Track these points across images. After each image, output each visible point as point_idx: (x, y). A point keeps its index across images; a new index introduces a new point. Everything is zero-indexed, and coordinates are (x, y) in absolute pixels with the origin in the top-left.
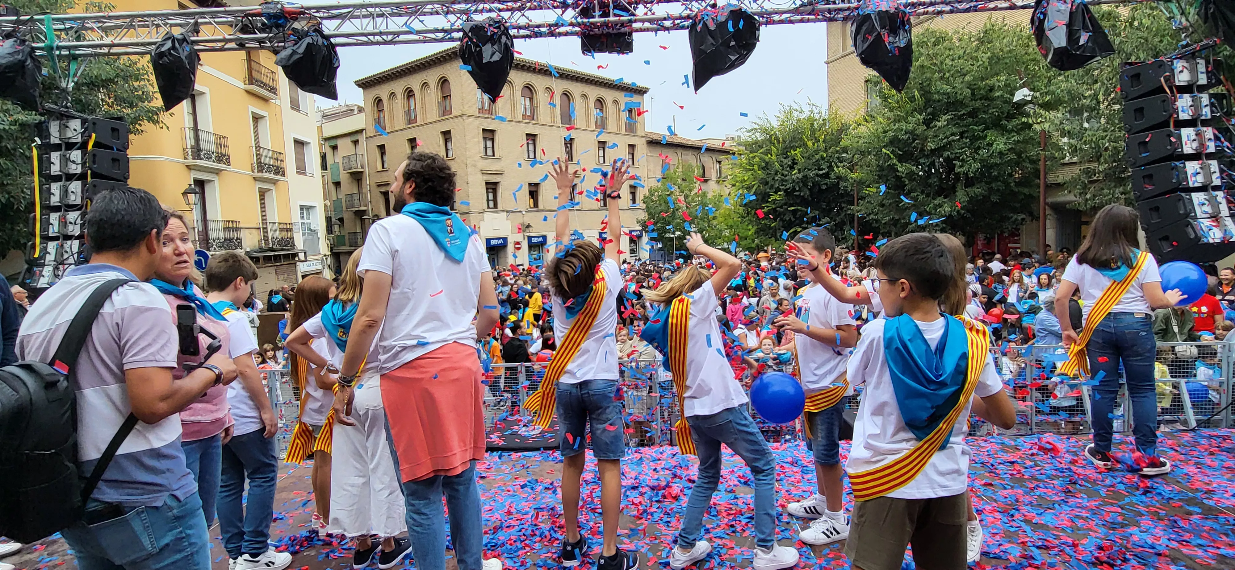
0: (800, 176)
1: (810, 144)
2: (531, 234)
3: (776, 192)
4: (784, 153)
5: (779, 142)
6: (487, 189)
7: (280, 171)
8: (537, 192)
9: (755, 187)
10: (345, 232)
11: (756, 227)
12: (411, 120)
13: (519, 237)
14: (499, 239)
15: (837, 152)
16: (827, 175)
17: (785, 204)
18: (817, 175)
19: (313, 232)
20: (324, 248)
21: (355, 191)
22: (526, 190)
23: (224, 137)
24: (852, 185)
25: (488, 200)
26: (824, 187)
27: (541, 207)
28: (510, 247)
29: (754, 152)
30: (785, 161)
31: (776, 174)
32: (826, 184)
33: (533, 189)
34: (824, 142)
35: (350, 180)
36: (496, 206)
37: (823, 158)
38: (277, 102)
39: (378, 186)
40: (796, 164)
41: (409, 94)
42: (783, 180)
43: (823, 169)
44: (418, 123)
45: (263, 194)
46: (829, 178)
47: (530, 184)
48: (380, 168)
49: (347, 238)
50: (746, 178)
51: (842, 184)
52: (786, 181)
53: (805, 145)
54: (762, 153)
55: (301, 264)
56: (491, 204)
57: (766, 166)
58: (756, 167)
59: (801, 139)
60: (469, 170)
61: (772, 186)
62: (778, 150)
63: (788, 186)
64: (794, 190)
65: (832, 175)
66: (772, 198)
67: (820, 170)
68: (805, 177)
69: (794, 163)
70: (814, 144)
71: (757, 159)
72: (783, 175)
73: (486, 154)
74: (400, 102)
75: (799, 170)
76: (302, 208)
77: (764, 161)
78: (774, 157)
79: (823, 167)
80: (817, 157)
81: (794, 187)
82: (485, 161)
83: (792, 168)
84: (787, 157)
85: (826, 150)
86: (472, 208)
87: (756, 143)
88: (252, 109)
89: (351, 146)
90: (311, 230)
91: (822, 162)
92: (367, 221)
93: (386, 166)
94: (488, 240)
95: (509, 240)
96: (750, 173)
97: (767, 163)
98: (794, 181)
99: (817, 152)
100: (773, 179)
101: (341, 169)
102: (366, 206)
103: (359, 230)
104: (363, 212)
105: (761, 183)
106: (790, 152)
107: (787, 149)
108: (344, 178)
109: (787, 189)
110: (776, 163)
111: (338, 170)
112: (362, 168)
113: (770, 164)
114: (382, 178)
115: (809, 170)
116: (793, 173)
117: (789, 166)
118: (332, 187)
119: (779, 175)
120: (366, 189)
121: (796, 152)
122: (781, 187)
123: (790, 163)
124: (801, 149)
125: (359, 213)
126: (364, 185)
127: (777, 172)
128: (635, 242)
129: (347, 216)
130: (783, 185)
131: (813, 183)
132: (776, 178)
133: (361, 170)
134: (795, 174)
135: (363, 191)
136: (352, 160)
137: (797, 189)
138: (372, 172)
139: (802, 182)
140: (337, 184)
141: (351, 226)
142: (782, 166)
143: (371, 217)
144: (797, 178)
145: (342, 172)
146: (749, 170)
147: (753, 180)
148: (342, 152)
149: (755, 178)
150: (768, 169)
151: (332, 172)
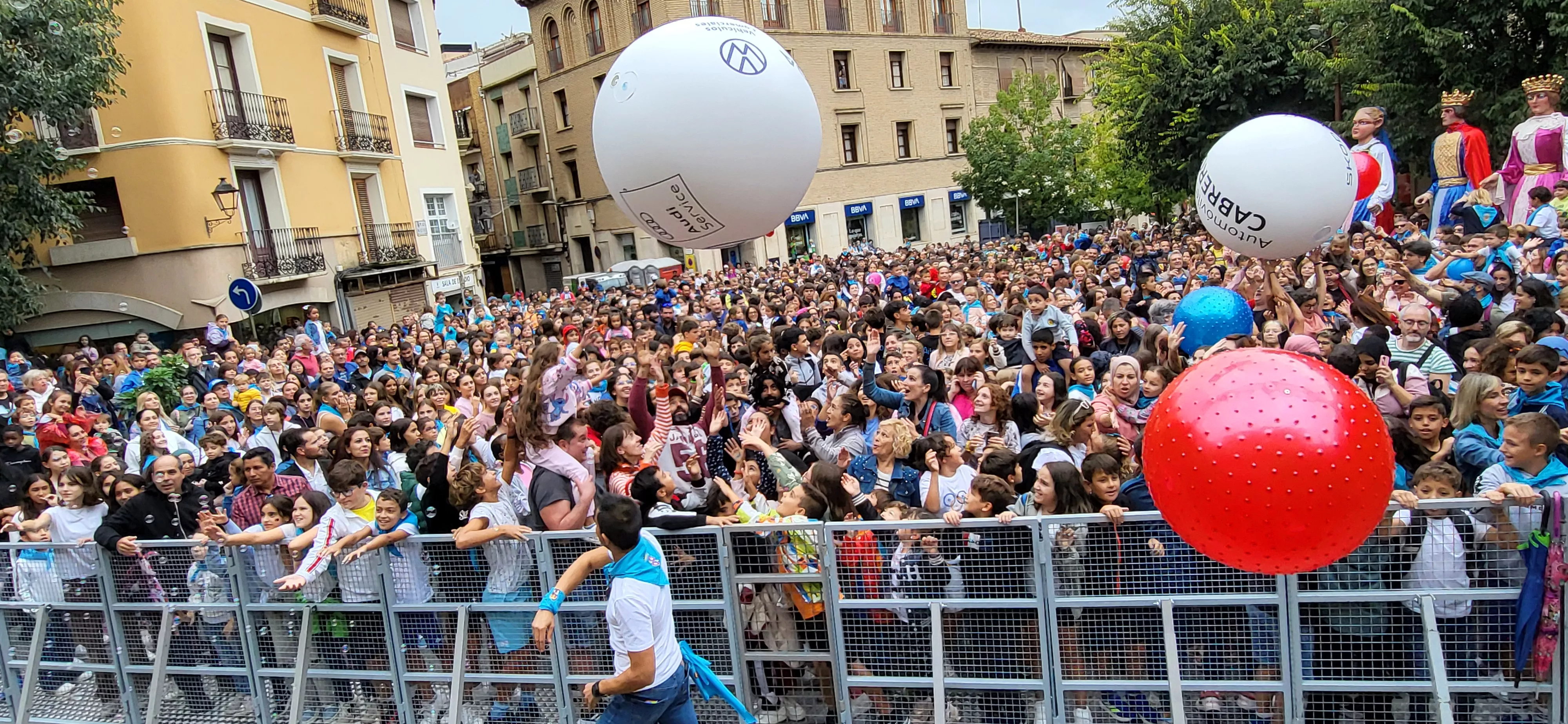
0: (1228, 75)
1: (1246, 14)
3: (1183, 110)
4: (1198, 38)
5: (1186, 17)
7: (384, 145)
9: (1144, 104)
10: (523, 227)
12: (596, 48)
16: (1280, 69)
17: (1202, 128)
18: (1262, 70)
19: (449, 233)
20: (470, 256)
21: (532, 163)
23: (281, 100)
24: (1332, 81)
26: (1275, 91)
29: (1143, 40)
30: (1200, 50)
31: (1183, 76)
32: (1279, 85)
35: (524, 149)
37: (1271, 38)
38: (372, 37)
39: (560, 153)
40: (1221, 53)
41: (592, 8)
42: (1196, 86)
43: (1272, 58)
44: (607, 52)
45: (361, 183)
46: (1285, 74)
48: (561, 126)
49: (526, 235)
51: (1312, 82)
52: (1202, 87)
53: (1238, 17)
54: (1156, 41)
55: (433, 282)
57: (1165, 63)
58: (1145, 68)
61: (1176, 97)
62: (1185, 31)
63: (1204, 98)
64: (1217, 101)
65: (1291, 70)
66: (1176, 119)
67: (1266, 60)
68: (1239, 76)
69: (1217, 51)
70: (1253, 13)
72: (1195, 76)
74: (579, 21)
75: (1227, 66)
76: (429, 198)
77: (1160, 54)
78: (1177, 46)
79: (1273, 53)
80: (1260, 36)
81: (1217, 97)
83: (1213, 62)
84: (1204, 42)
85: (1277, 22)
87: (1144, 23)
88: (328, 52)
89: (520, 96)
90: (446, 230)
91: (1270, 45)
92: (550, 207)
93: (569, 123)
96: (1134, 80)
97: (1166, 59)
98: (1217, 86)
99: (1259, 28)
100: (1179, 86)
101: (510, 134)
102: (547, 185)
103: (541, 221)
104: (544, 195)
105: (1155, 96)
106: (1208, 33)
107: (1202, 28)
108: (515, 145)
109: (1203, 103)
110: (1182, 56)
111: (507, 135)
112: (537, 128)
113: (1170, 59)
114: (565, 142)
115: (1245, 62)
116: (1215, 71)
117: (1207, 59)
118: (502, 161)
119: (1189, 78)
120: (545, 159)
121: (1219, 32)
122: (1192, 99)
123: (1208, 53)
124: (1230, 26)
125: (540, 197)
126: (542, 154)
127: (1184, 72)
128: (959, 210)
129: (524, 202)
130: (1194, 96)
131: (1254, 86)
132: (1183, 84)
133: (537, 132)
134: (1218, 72)
135: (543, 162)
136: (523, 117)
137: (1224, 99)
138: (552, 133)
139: (1232, 85)
140: (508, 156)
141: (531, 216)
142: (1193, 60)
143: (555, 201)
144: (1223, 79)
145: (511, 138)
146: (1130, 74)
147: (1140, 90)
148: (510, 107)
149: (1145, 87)
150: (1168, 68)
151: (499, 139)
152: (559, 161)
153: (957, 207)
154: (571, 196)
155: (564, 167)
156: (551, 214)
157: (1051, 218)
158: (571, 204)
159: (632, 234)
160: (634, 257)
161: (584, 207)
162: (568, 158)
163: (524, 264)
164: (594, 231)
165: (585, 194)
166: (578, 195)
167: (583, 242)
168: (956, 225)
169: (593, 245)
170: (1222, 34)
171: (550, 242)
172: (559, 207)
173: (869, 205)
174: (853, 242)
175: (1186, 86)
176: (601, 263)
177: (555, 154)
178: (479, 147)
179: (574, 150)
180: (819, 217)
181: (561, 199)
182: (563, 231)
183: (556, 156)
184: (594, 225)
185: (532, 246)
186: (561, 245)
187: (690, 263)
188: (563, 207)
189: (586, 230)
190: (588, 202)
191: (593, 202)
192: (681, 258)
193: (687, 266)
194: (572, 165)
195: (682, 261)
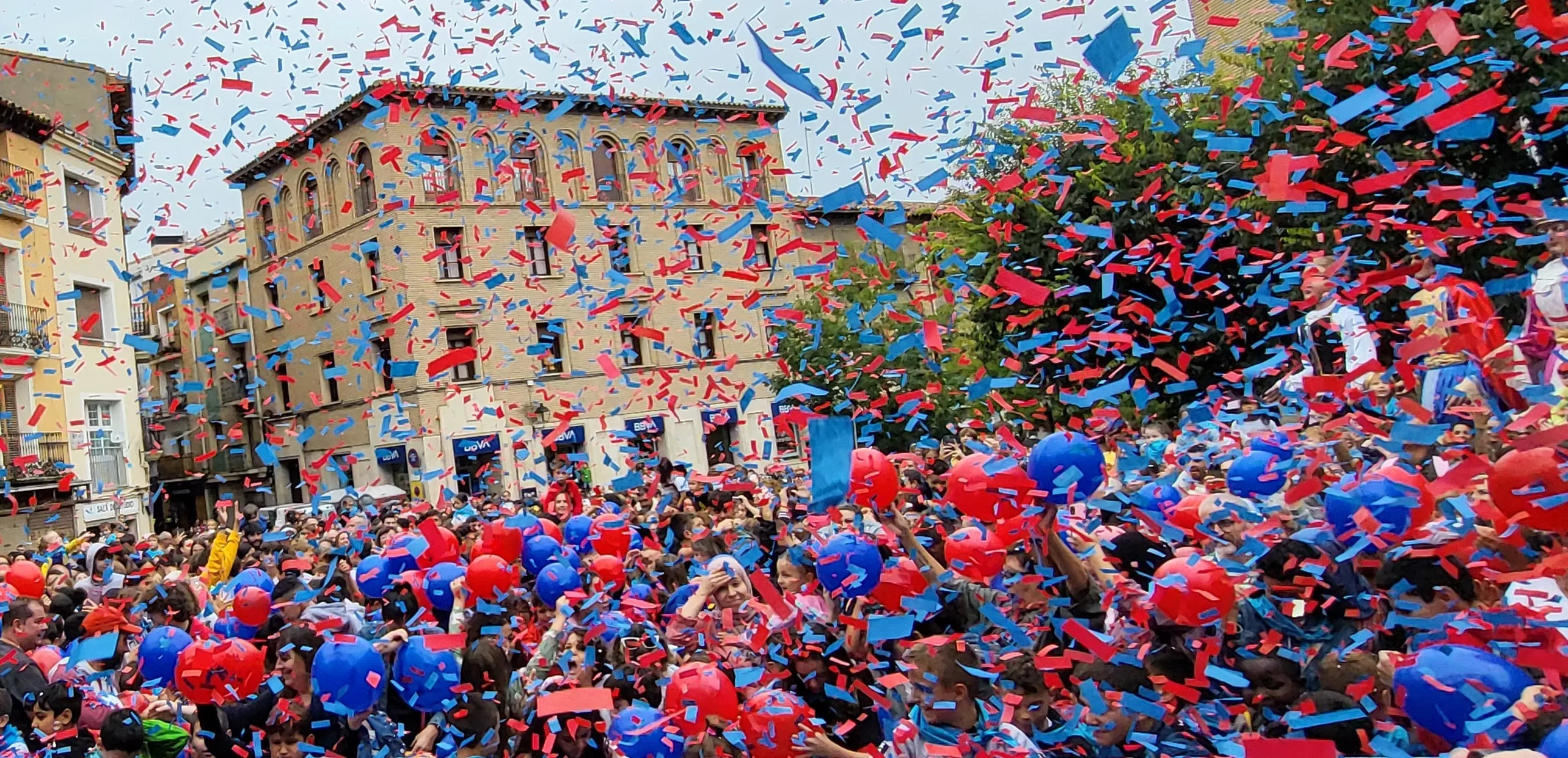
2: (550, 426)
6: (452, 342)
7: (38, 342)
8: (557, 338)
12: (314, 231)
13: (525, 432)
14: (479, 439)
19: (115, 447)
20: (137, 476)
22: (533, 338)
27: (567, 370)
28: (506, 454)
35: (228, 352)
36: (472, 375)
39: (269, 356)
41: (311, 186)
44: (326, 234)
47: (541, 325)
48: (272, 323)
49: (226, 456)
55: (86, 507)
56: (463, 372)
73: (447, 276)
74: (295, 200)
76: (91, 405)
82: (446, 289)
86: (420, 383)
89: (228, 291)
90: (112, 444)
92: (254, 422)
94: (458, 444)
95: (502, 441)
101: (213, 334)
102: (252, 396)
103: (244, 439)
108: (219, 349)
111: (210, 335)
112: (245, 327)
114: (276, 342)
120: (252, 364)
125: (242, 411)
126: (248, 358)
129: (225, 416)
133: (245, 331)
135: (249, 368)
136: (231, 313)
138: (261, 331)
143: (260, 415)
145: (215, 339)
148: (216, 302)
151: (202, 341)
152: (267, 367)
154: (279, 409)
155: (272, 373)
156: (254, 430)
158: (279, 419)
159: (350, 455)
160: (351, 484)
161: (293, 422)
162: (278, 362)
164: (304, 452)
165: (296, 406)
166: (287, 407)
167: (292, 466)
169: (302, 468)
171: (253, 465)
172: (264, 422)
176: (310, 492)
177: (264, 356)
178: (179, 351)
179: (285, 352)
180: (590, 435)
181: (268, 411)
183: (264, 361)
184: (305, 444)
185: (232, 471)
186: (265, 469)
187: (417, 492)
188: (270, 422)
189: (295, 450)
190: (299, 415)
191: (303, 416)
192: (406, 486)
193: (414, 495)
194: (282, 370)
195: (408, 491)
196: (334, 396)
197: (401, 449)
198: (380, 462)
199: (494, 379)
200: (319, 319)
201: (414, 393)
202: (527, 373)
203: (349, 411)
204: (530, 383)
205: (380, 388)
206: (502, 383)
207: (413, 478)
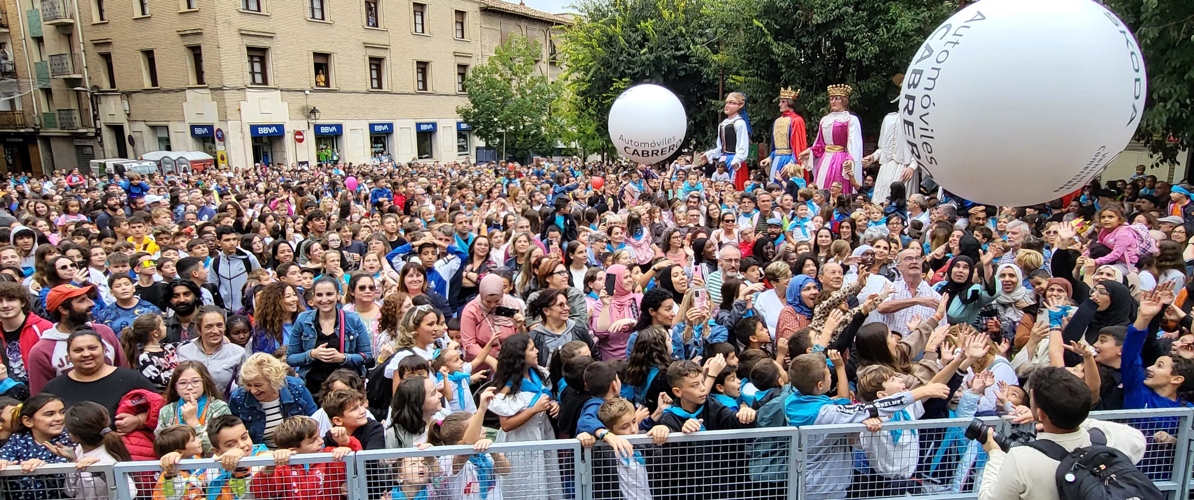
0: (652, 57)
1: (666, 14)
2: (319, 122)
3: (620, 78)
4: (632, 26)
5: (626, 9)
6: (251, 57)
8: (326, 65)
9: (593, 70)
10: (54, 109)
11: (596, 124)
13: (301, 125)
14: (270, 126)
15: (700, 26)
18: (674, 57)
21: (65, 50)
22: (311, 62)
24: (716, 72)
25: (253, 73)
26: (682, 73)
27: (333, 86)
28: (289, 138)
29: (595, 22)
30: (633, 36)
31: (621, 53)
32: (685, 70)
33: (321, 61)
34: (684, 12)
35: (56, 35)
36: (265, 81)
39: (95, 44)
40: (648, 40)
42: (630, 62)
47: (316, 55)
48: (96, 19)
49: (57, 117)
50: (581, 57)
51: (704, 71)
52: (634, 63)
53: (660, 15)
54: (604, 23)
56: (259, 78)
57: (610, 42)
58: (594, 43)
59: (656, 8)
60: (220, 27)
61: (616, 68)
62: (624, 20)
63: (635, 71)
64: (643, 75)
65: (692, 60)
66: (616, 85)
67: (677, 49)
68: (658, 58)
69: (645, 39)
70: (671, 14)
71: (598, 31)
72: (629, 54)
73: (248, 8)
75: (651, 50)
77: (607, 35)
78: (618, 30)
79: (681, 46)
80: (674, 32)
81: (643, 71)
82: (247, 17)
83: (642, 46)
84: (637, 31)
85: (687, 23)
86: (227, 83)
87: (597, 9)
91: (680, 39)
92: (83, 93)
93: (105, 17)
94: (254, 128)
95: (287, 129)
96: (587, 50)
97: (610, 38)
98: (643, 63)
99: (674, 26)
100: (618, 60)
101: (42, 19)
102: (81, 72)
103: (74, 105)
104: (78, 82)
105: (602, 65)
106: (639, 23)
107: (636, 19)
108: (47, 31)
109: (635, 74)
110: (620, 37)
111: (39, 20)
112: (71, 18)
113: (614, 39)
114: (101, 34)
115: (664, 49)
116: (642, 52)
117: (638, 42)
118: (33, 45)
119: (625, 55)
120: (79, 49)
121: (647, 24)
122: (627, 71)
123: (639, 38)
124: (654, 20)
125: (72, 83)
126: (75, 43)
127: (623, 49)
128: (465, 137)
129: (55, 85)
130: (629, 68)
131: (668, 68)
132: (620, 58)
133: (71, 21)
134: (644, 54)
135: (76, 51)
136: (56, 5)
137: (647, 74)
138: (86, 24)
139: (654, 65)
140: (39, 40)
141: (60, 100)
142: (629, 43)
143: (88, 89)
144: (648, 59)
145: (43, 23)
146: (586, 46)
147: (591, 59)
149: (594, 57)
150: (612, 46)
151: (30, 23)
152: (94, 53)
153: (461, 134)
154: (106, 85)
155: (98, 58)
156: (83, 100)
157: (530, 150)
158: (105, 93)
159: (167, 127)
160: (169, 148)
161: (119, 97)
162: (103, 50)
163: (53, 145)
164: (129, 121)
165: (120, 85)
166: (113, 85)
167: (118, 130)
168: (462, 148)
169: (127, 133)
170: (648, 25)
171: (83, 127)
172: (92, 95)
173: (390, 126)
174: (375, 154)
175: (623, 61)
176: (134, 151)
177: (90, 44)
178: (7, 27)
179: (110, 43)
180: (346, 131)
181: (95, 86)
182: (96, 117)
183: (91, 48)
184: (129, 115)
185: (64, 128)
186: (94, 130)
187: (222, 158)
188: (98, 94)
189: (120, 119)
190: (123, 93)
191: (128, 95)
192: (214, 153)
193: (219, 160)
194: (107, 57)
195: (215, 156)
196: (154, 82)
197: (210, 127)
198: (193, 134)
199: (282, 86)
200: (141, 23)
201: (221, 89)
202: (307, 86)
203: (166, 95)
204: (307, 92)
205: (193, 81)
206: (288, 90)
207: (219, 148)
